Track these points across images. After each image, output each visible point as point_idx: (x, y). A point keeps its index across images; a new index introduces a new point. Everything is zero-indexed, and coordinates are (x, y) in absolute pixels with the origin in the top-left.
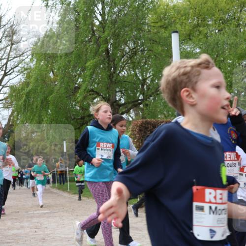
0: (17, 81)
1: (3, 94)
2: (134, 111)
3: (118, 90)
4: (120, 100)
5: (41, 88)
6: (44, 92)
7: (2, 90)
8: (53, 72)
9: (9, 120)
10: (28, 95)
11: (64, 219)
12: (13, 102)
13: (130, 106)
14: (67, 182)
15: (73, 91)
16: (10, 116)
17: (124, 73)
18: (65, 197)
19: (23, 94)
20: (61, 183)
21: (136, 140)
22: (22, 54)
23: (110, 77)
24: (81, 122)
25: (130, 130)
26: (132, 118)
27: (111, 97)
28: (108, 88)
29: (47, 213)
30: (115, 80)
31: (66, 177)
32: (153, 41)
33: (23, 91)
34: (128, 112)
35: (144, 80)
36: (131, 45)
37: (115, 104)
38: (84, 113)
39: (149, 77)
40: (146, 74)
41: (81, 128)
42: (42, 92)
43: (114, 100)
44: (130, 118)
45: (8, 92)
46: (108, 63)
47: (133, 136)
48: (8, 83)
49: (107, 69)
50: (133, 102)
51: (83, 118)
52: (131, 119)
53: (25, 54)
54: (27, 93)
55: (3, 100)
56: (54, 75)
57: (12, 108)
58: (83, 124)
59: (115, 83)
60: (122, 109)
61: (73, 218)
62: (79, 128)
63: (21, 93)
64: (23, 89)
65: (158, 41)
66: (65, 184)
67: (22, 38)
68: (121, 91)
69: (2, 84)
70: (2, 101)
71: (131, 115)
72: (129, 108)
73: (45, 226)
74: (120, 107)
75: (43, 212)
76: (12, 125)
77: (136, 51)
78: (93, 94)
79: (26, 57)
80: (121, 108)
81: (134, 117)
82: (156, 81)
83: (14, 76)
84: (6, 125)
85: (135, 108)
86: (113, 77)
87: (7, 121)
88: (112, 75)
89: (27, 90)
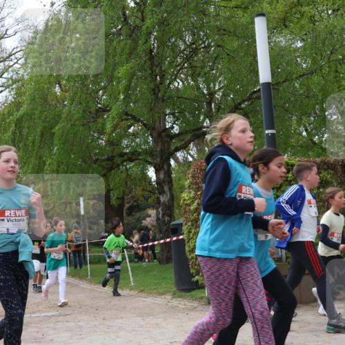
2: (195, 145)
3: (168, 112)
4: (172, 128)
5: (41, 112)
6: (46, 118)
8: (60, 86)
10: (19, 122)
11: (82, 326)
13: (188, 137)
14: (86, 264)
15: (95, 116)
17: (178, 84)
18: (83, 288)
19: (10, 122)
20: (76, 267)
21: (199, 193)
22: (8, 58)
23: (155, 91)
24: (107, 165)
25: (190, 176)
26: (192, 157)
27: (157, 124)
28: (151, 110)
29: (53, 316)
30: (163, 96)
31: (85, 257)
32: (225, 30)
34: (185, 147)
35: (212, 94)
36: (189, 39)
37: (163, 134)
38: (113, 151)
39: (220, 89)
40: (215, 85)
41: (108, 174)
42: (43, 118)
43: (162, 128)
44: (189, 157)
46: (151, 69)
47: (194, 187)
49: (149, 79)
50: (193, 131)
51: (110, 159)
52: (191, 159)
53: (13, 57)
54: (17, 120)
56: (62, 90)
58: (112, 168)
59: (163, 101)
60: (175, 143)
61: (97, 324)
62: (105, 175)
63: (8, 121)
64: (10, 114)
65: (232, 30)
66: (84, 267)
67: (7, 30)
68: (173, 114)
71: (190, 151)
72: (187, 140)
73: (51, 337)
74: (171, 140)
75: (46, 314)
77: (196, 48)
78: (127, 120)
79: (15, 61)
80: (174, 141)
81: (196, 156)
82: (232, 96)
85: (196, 141)
86: (159, 91)
88: (158, 87)
89: (17, 115)
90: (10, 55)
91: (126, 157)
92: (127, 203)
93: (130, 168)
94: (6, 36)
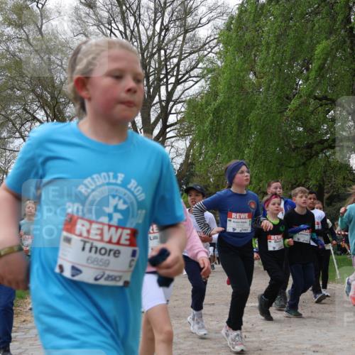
0: (197, 92)
1: (175, 115)
5: (238, 101)
6: (242, 107)
7: (174, 108)
8: (255, 74)
9: (187, 156)
10: (217, 111)
12: (192, 126)
16: (188, 150)
22: (202, 47)
24: (307, 153)
33: (209, 107)
41: (307, 163)
42: (239, 107)
45: (183, 110)
48: (182, 96)
51: (310, 146)
53: (207, 46)
54: (215, 109)
55: (176, 123)
56: (257, 77)
57: (191, 137)
58: (311, 157)
62: (304, 164)
63: (206, 111)
64: (208, 104)
67: (201, 19)
69: (174, 98)
70: (175, 126)
76: (192, 164)
79: (209, 50)
83: (192, 83)
84: (181, 165)
87: (184, 157)
89: (215, 104)
90: (205, 45)
91: (326, 144)
92: (327, 193)
93: (330, 155)
94: (200, 25)
